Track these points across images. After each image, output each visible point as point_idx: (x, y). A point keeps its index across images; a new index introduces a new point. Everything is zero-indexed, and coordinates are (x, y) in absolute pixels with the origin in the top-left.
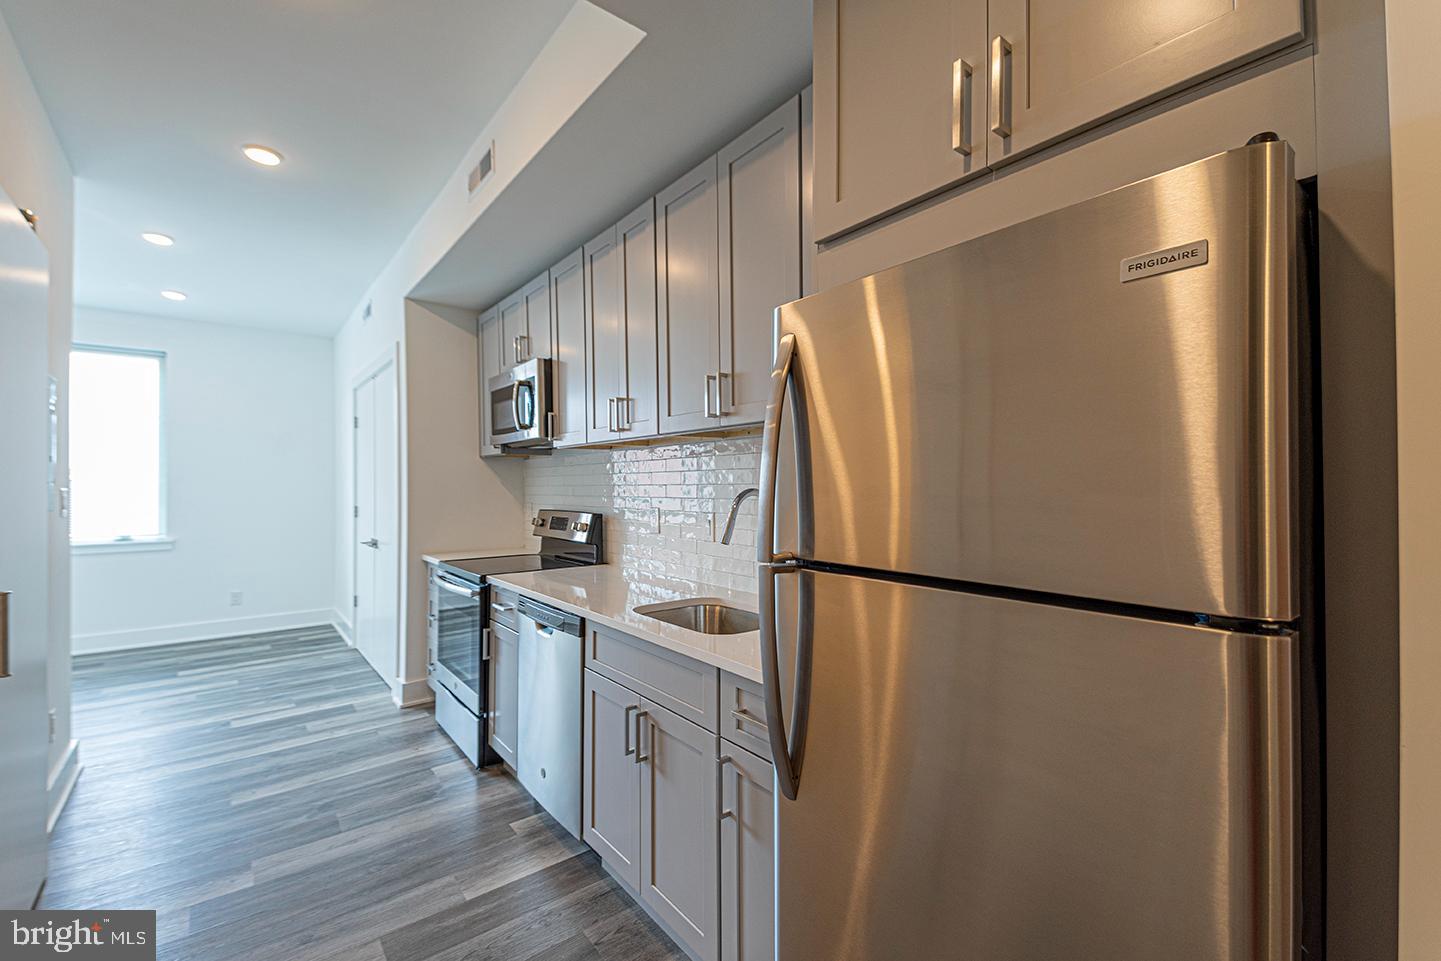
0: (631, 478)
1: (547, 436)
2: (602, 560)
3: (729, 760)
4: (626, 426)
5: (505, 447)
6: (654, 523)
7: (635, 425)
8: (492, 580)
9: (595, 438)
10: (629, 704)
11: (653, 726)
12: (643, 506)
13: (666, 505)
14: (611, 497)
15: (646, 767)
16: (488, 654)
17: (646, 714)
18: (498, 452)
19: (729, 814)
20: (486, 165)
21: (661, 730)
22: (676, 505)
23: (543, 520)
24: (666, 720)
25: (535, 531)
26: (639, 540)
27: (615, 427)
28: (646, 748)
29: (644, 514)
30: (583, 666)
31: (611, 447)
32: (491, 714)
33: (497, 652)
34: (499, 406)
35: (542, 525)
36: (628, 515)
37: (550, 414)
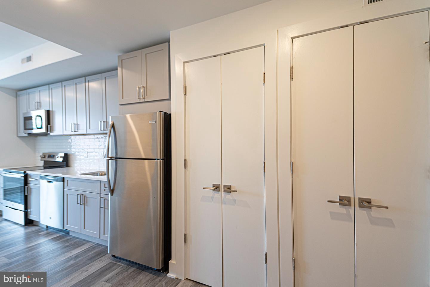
0: (78, 144)
1: (48, 131)
2: (67, 165)
3: (102, 197)
4: (77, 131)
5: (29, 134)
6: (85, 155)
7: (79, 131)
8: (28, 172)
9: (65, 133)
10: (78, 194)
11: (84, 197)
12: (82, 151)
13: (89, 150)
14: (70, 148)
15: (83, 206)
16: (27, 193)
17: (82, 195)
18: (26, 135)
19: (102, 207)
20: (29, 59)
21: (87, 197)
22: (93, 150)
23: (44, 156)
24: (88, 195)
25: (41, 159)
26: (80, 159)
27: (73, 131)
28: (83, 202)
29: (82, 153)
30: (64, 189)
31: (71, 135)
32: (29, 210)
33: (31, 192)
34: (27, 122)
35: (44, 157)
36: (77, 153)
37: (49, 126)
